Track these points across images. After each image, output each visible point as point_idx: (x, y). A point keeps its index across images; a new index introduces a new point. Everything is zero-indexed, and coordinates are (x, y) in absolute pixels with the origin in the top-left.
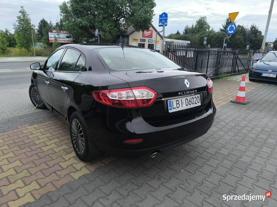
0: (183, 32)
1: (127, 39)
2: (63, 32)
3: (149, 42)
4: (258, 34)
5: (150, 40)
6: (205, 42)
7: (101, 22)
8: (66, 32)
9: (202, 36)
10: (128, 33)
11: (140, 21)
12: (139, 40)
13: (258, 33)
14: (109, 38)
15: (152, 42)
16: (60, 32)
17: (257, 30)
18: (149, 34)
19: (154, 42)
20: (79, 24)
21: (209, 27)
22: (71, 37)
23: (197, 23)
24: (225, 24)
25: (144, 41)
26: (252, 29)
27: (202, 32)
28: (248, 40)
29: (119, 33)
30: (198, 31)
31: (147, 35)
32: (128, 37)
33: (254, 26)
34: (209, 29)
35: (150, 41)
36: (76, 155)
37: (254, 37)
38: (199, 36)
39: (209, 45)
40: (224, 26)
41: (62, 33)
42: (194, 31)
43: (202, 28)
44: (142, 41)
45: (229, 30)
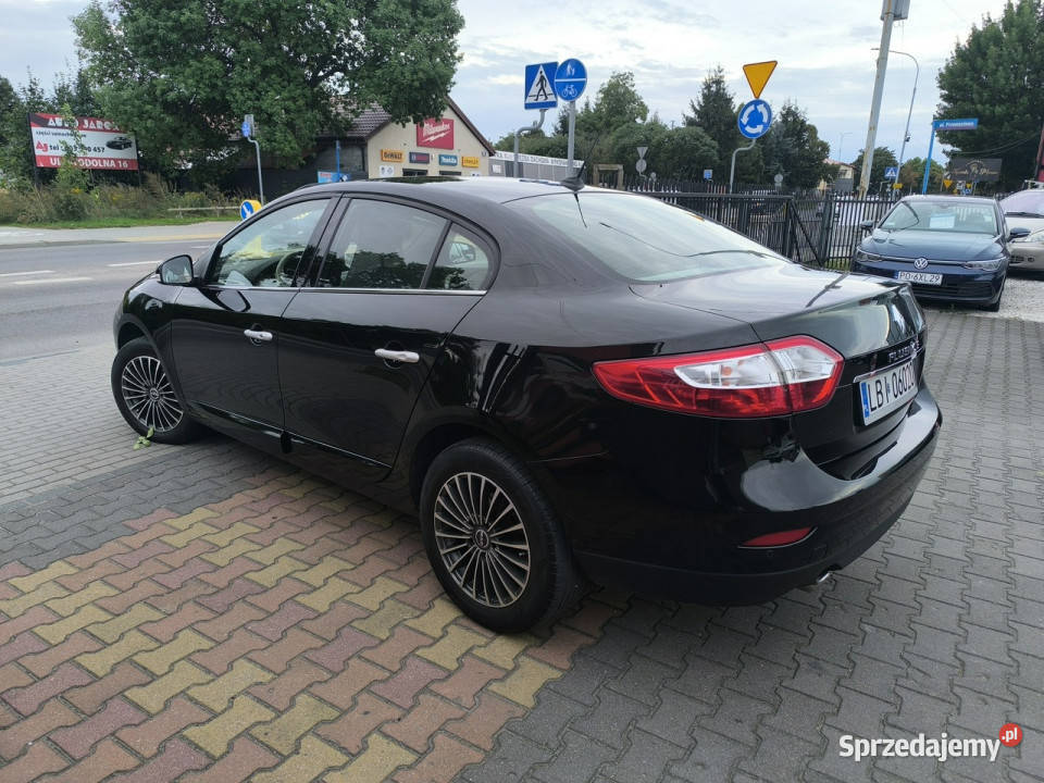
0: (556, 129)
1: (358, 153)
2: (92, 126)
3: (441, 163)
4: (806, 135)
5: (446, 157)
6: (641, 166)
7: (252, 86)
8: (107, 125)
9: (626, 141)
10: (363, 131)
11: (411, 86)
12: (406, 158)
13: (805, 131)
14: (287, 149)
15: (455, 164)
16: (81, 123)
17: (803, 122)
18: (443, 135)
19: (459, 163)
20: (164, 93)
21: (644, 111)
22: (128, 145)
23: (601, 95)
24: (701, 99)
25: (425, 159)
26: (785, 117)
27: (624, 126)
28: (776, 156)
29: (326, 129)
30: (608, 124)
31: (432, 138)
32: (361, 143)
33: (793, 109)
34: (644, 119)
35: (448, 161)
36: (460, 614)
37: (794, 147)
38: (615, 144)
39: (653, 175)
40: (698, 108)
41: (88, 129)
42: (593, 125)
43: (621, 113)
44: (417, 162)
45: (748, 123)
